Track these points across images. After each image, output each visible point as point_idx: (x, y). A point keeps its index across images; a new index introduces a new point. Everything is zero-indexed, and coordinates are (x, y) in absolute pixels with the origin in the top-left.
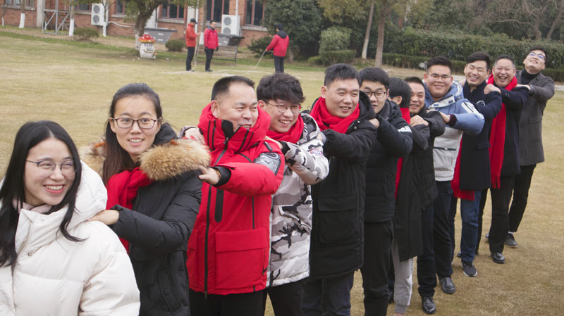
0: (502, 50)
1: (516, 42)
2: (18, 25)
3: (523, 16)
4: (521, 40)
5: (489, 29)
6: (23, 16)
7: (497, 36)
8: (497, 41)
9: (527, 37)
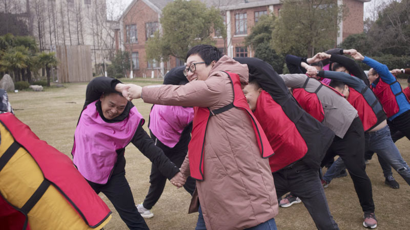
0: (389, 63)
1: (398, 58)
2: (151, 77)
3: (402, 44)
4: (401, 57)
5: (381, 53)
6: (153, 72)
7: (387, 56)
8: (386, 58)
9: (405, 55)
